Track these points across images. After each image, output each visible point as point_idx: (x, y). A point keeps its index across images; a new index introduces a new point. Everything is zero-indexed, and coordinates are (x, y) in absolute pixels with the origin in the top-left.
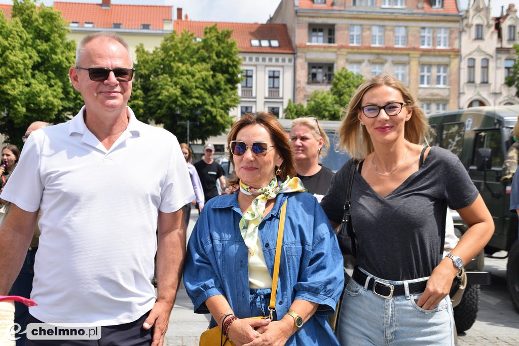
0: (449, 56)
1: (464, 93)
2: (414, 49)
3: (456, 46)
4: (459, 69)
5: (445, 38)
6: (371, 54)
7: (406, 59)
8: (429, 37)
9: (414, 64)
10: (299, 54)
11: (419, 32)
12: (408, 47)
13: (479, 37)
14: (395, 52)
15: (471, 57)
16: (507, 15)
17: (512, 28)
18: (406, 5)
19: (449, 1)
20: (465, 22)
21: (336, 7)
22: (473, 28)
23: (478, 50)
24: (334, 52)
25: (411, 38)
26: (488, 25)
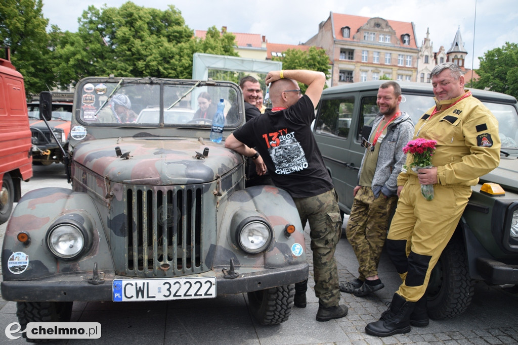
0: (412, 71)
2: (395, 66)
3: (415, 66)
4: (417, 78)
5: (410, 61)
6: (373, 67)
7: (390, 71)
8: (402, 60)
9: (395, 73)
10: (335, 65)
11: (398, 57)
12: (392, 64)
13: (427, 62)
14: (385, 67)
15: (423, 72)
16: (440, 52)
17: (442, 59)
18: (391, 41)
19: (412, 41)
20: (420, 53)
21: (355, 40)
22: (424, 57)
23: (426, 69)
24: (353, 65)
25: (393, 60)
26: (431, 56)
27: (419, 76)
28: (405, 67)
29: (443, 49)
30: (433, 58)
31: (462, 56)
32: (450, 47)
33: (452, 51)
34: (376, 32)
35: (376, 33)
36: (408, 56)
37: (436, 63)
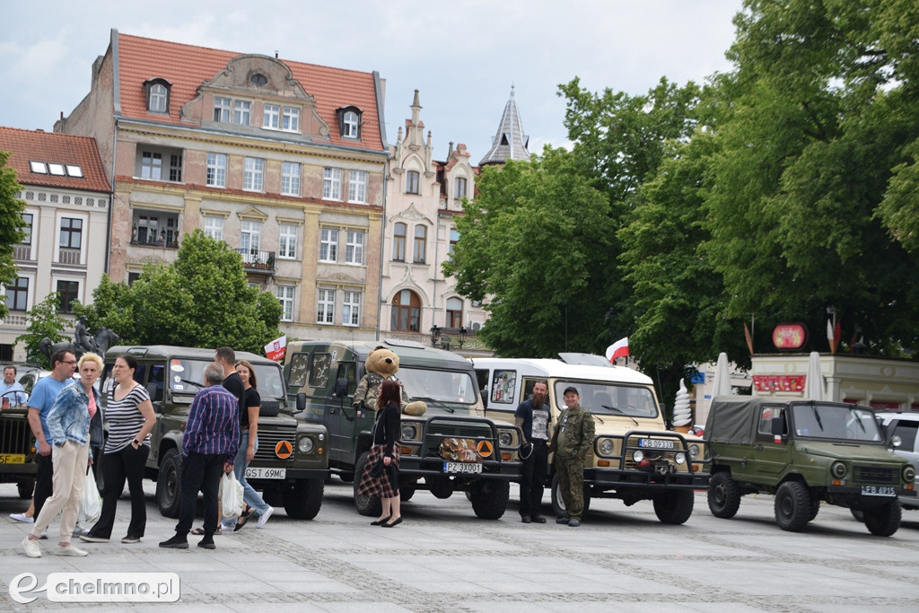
0: (368, 216)
1: (388, 277)
2: (313, 200)
3: (378, 202)
4: (382, 237)
5: (362, 187)
6: (242, 202)
7: (298, 215)
8: (336, 184)
9: (312, 221)
10: (118, 194)
11: (322, 175)
12: (304, 196)
13: (413, 190)
14: (282, 202)
15: (400, 220)
16: (454, 160)
17: (462, 180)
18: (301, 128)
19: (369, 129)
20: (393, 165)
21: (184, 120)
22: (405, 176)
23: (411, 210)
24: (179, 195)
25: (307, 183)
26: (427, 173)
27: (390, 231)
28: (345, 205)
29: (462, 152)
30: (434, 179)
33: (492, 158)
34: (254, 98)
35: (253, 101)
36: (355, 171)
37: (444, 191)
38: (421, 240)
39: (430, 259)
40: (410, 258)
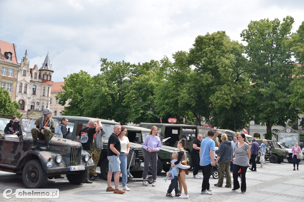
0: (13, 80)
1: (17, 96)
3: (16, 77)
4: (16, 86)
5: (11, 73)
8: (5, 72)
11: (2, 69)
13: (24, 75)
15: (21, 82)
16: (34, 68)
17: (36, 73)
19: (14, 58)
20: (20, 68)
22: (23, 71)
23: (24, 80)
26: (28, 71)
27: (18, 85)
28: (8, 77)
29: (36, 66)
30: (29, 73)
31: (49, 73)
32: (42, 66)
33: (43, 69)
36: (10, 69)
37: (32, 76)
38: (26, 87)
39: (28, 92)
40: (23, 92)
